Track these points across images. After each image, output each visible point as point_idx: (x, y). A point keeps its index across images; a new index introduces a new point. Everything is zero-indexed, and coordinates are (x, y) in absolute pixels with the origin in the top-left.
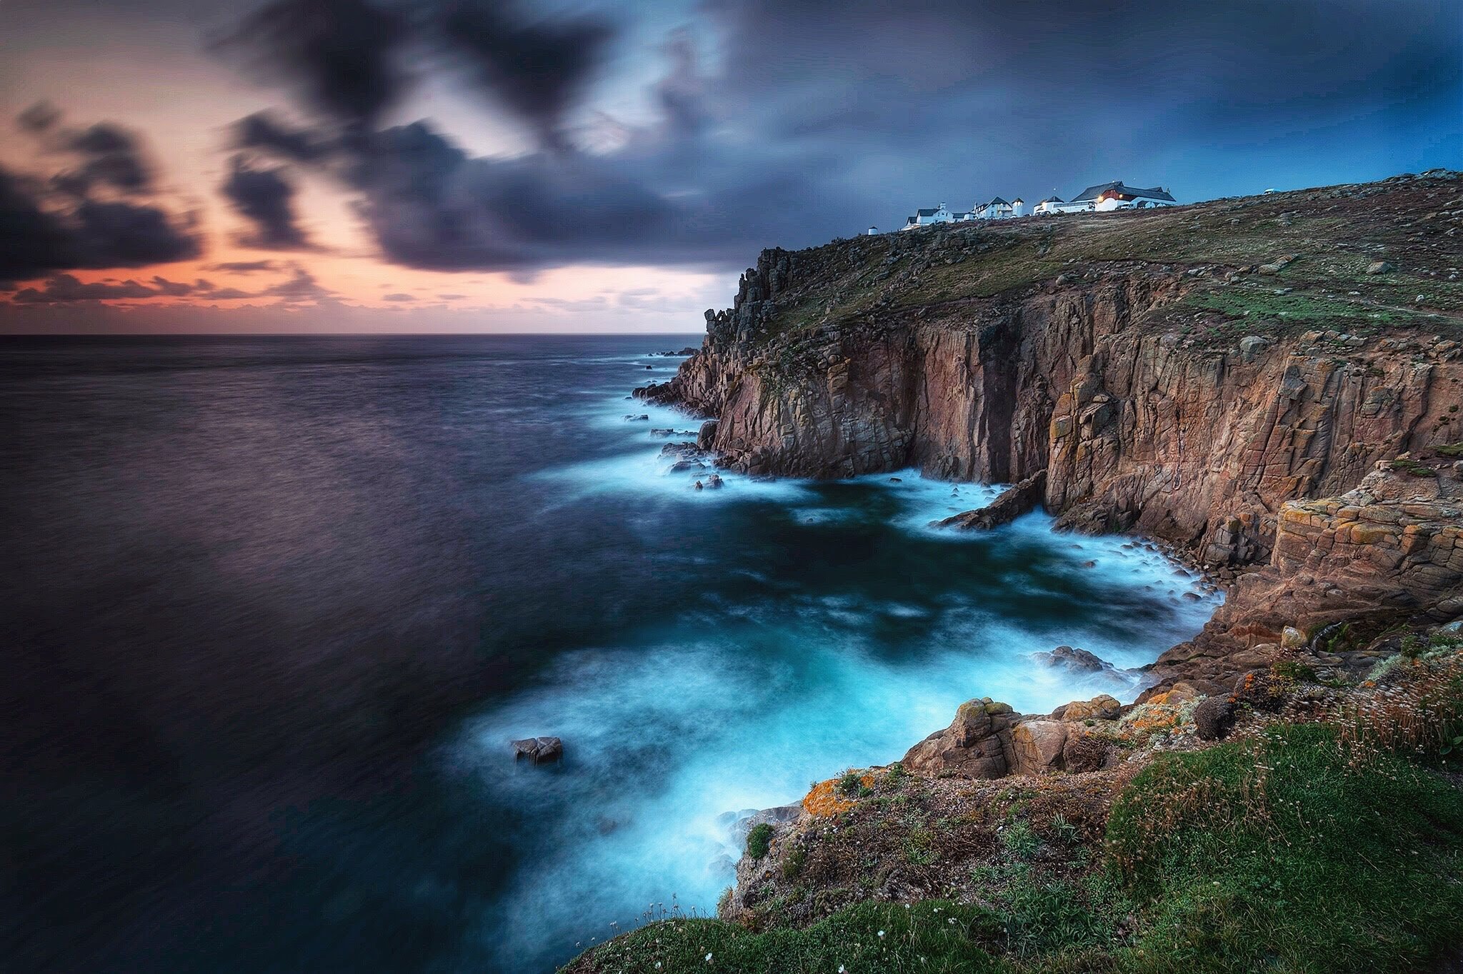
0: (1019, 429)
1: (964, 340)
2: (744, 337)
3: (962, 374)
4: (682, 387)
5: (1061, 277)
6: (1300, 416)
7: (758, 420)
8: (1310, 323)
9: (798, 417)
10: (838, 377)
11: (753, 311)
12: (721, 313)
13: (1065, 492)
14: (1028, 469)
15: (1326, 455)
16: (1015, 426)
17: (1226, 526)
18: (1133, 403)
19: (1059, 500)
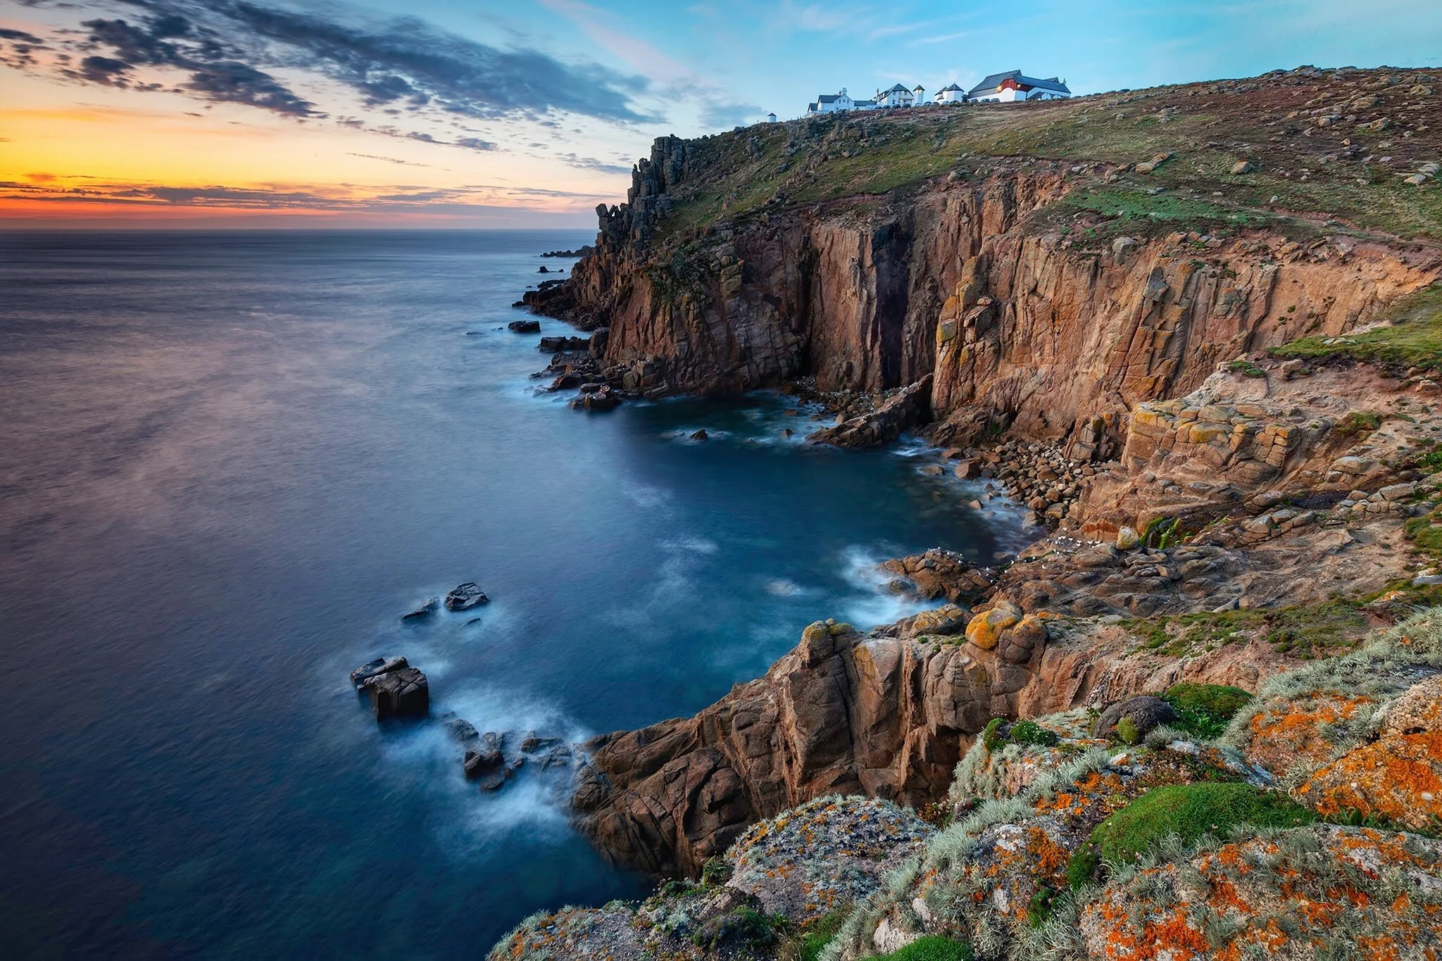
0: (910, 332)
1: (858, 239)
2: (638, 235)
3: (856, 276)
5: (953, 174)
6: (1161, 317)
7: (650, 327)
8: (1176, 225)
9: (691, 323)
10: (731, 280)
11: (647, 205)
12: (614, 208)
13: (949, 396)
14: (918, 373)
15: (1181, 356)
16: (906, 329)
17: (1090, 426)
18: (1014, 306)
19: (942, 404)
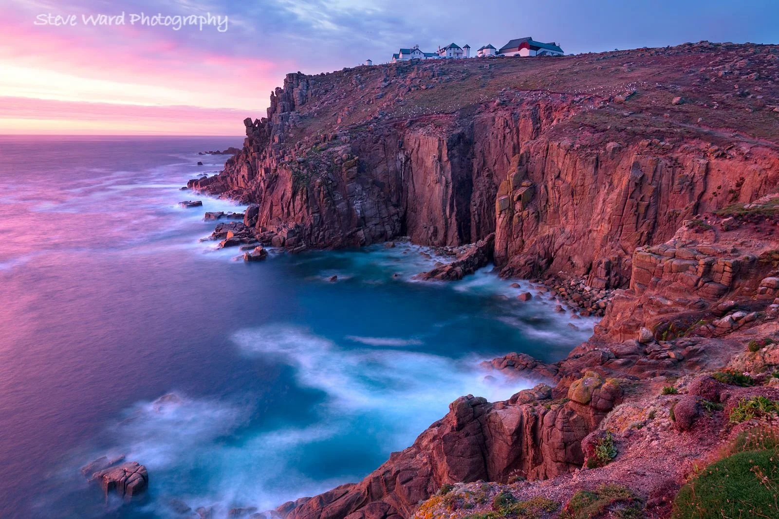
0: (475, 205)
1: (437, 143)
2: (277, 140)
3: (437, 168)
4: (229, 179)
5: (498, 101)
6: (641, 193)
7: (292, 203)
8: (644, 135)
9: (322, 199)
10: (350, 170)
11: (282, 119)
12: (257, 121)
13: (507, 248)
14: (483, 232)
15: (656, 218)
16: (473, 203)
17: (603, 265)
18: (546, 187)
19: (503, 253)
